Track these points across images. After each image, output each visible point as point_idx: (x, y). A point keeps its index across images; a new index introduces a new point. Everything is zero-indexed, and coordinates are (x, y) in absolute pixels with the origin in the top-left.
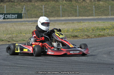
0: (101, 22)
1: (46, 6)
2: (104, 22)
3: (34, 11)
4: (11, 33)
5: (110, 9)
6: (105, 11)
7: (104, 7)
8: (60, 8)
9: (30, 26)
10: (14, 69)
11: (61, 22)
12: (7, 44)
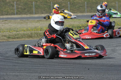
0: (77, 20)
1: (18, 2)
2: (80, 20)
3: (5, 8)
5: (86, 6)
6: (81, 8)
7: (79, 3)
8: (32, 5)
11: (34, 20)
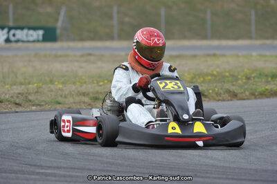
4: (23, 81)
9: (76, 64)
10: (27, 180)
12: (13, 110)
